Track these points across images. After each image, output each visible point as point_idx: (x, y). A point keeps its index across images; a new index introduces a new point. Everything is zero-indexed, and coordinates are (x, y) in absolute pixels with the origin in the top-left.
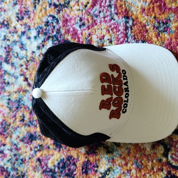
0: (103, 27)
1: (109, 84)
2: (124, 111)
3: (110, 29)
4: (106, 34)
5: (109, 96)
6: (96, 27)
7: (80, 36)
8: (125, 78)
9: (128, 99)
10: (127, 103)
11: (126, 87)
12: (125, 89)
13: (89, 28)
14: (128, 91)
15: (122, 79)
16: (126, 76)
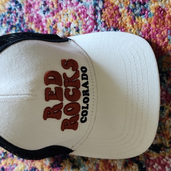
0: (69, 12)
1: (57, 86)
2: (83, 119)
3: (77, 15)
4: (72, 21)
5: (57, 102)
6: (61, 12)
7: (44, 24)
8: (85, 77)
9: (88, 105)
10: (86, 109)
11: (86, 89)
12: (84, 91)
13: (53, 14)
14: (88, 94)
15: (80, 78)
16: (86, 75)
